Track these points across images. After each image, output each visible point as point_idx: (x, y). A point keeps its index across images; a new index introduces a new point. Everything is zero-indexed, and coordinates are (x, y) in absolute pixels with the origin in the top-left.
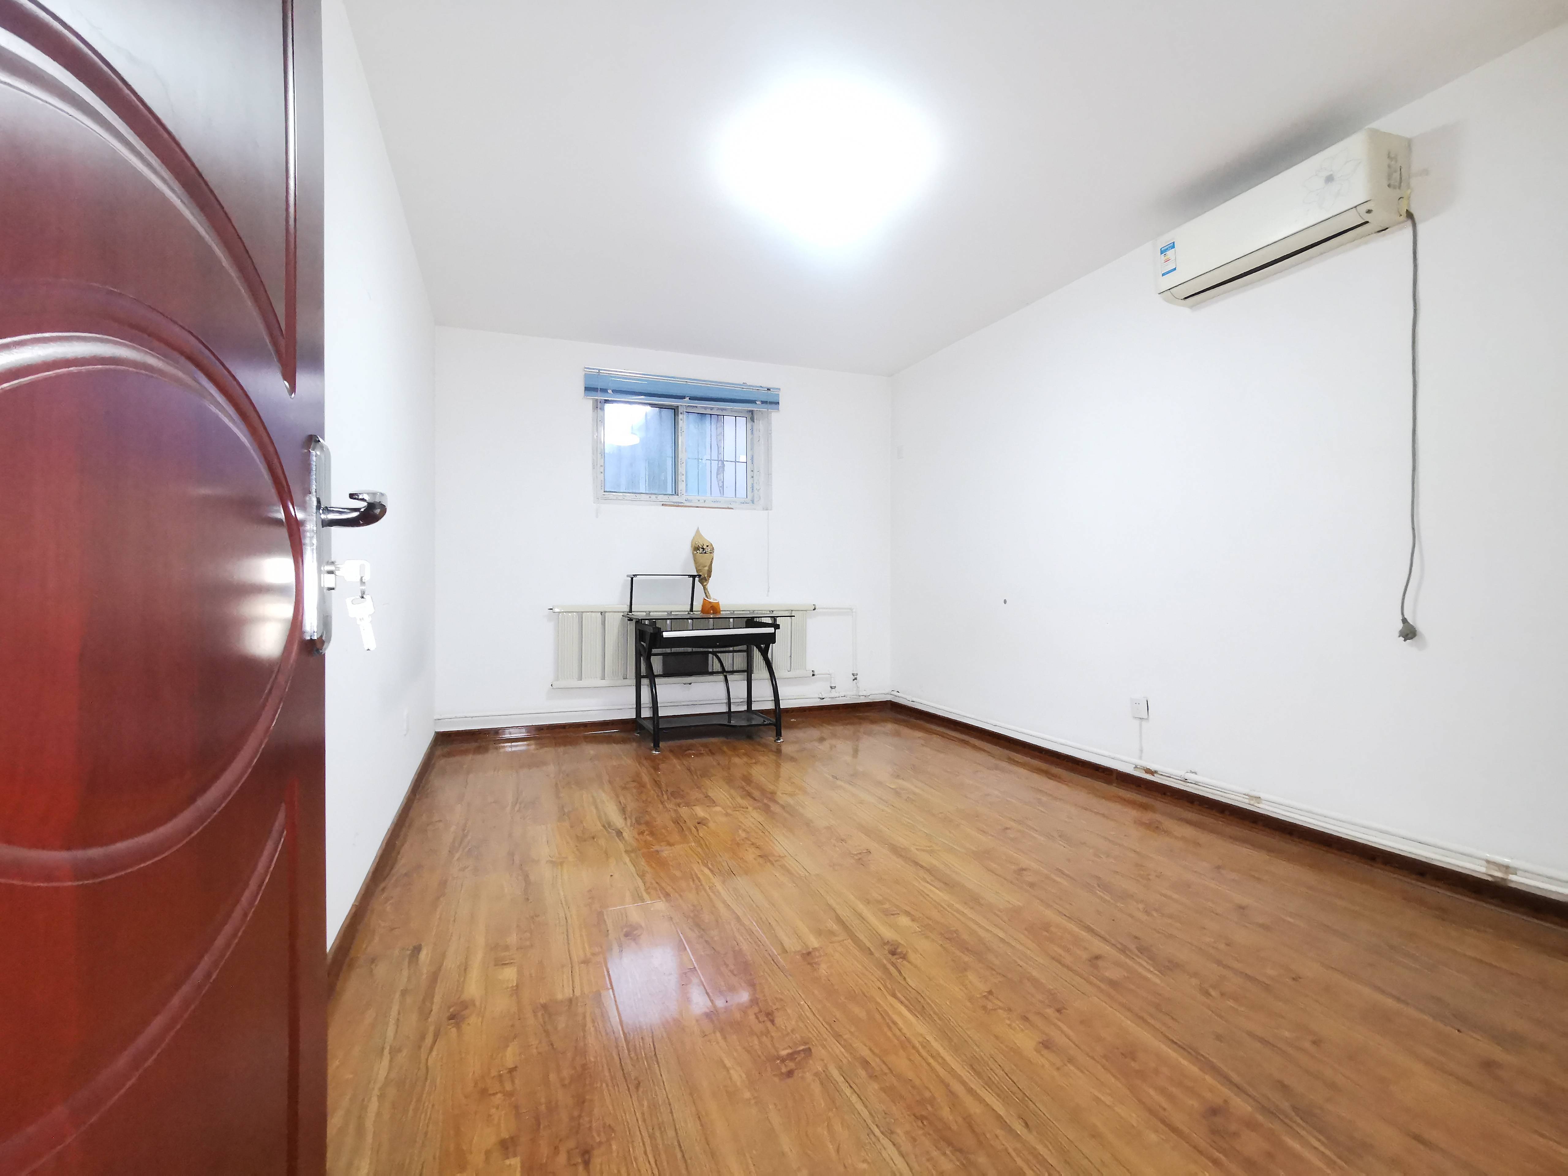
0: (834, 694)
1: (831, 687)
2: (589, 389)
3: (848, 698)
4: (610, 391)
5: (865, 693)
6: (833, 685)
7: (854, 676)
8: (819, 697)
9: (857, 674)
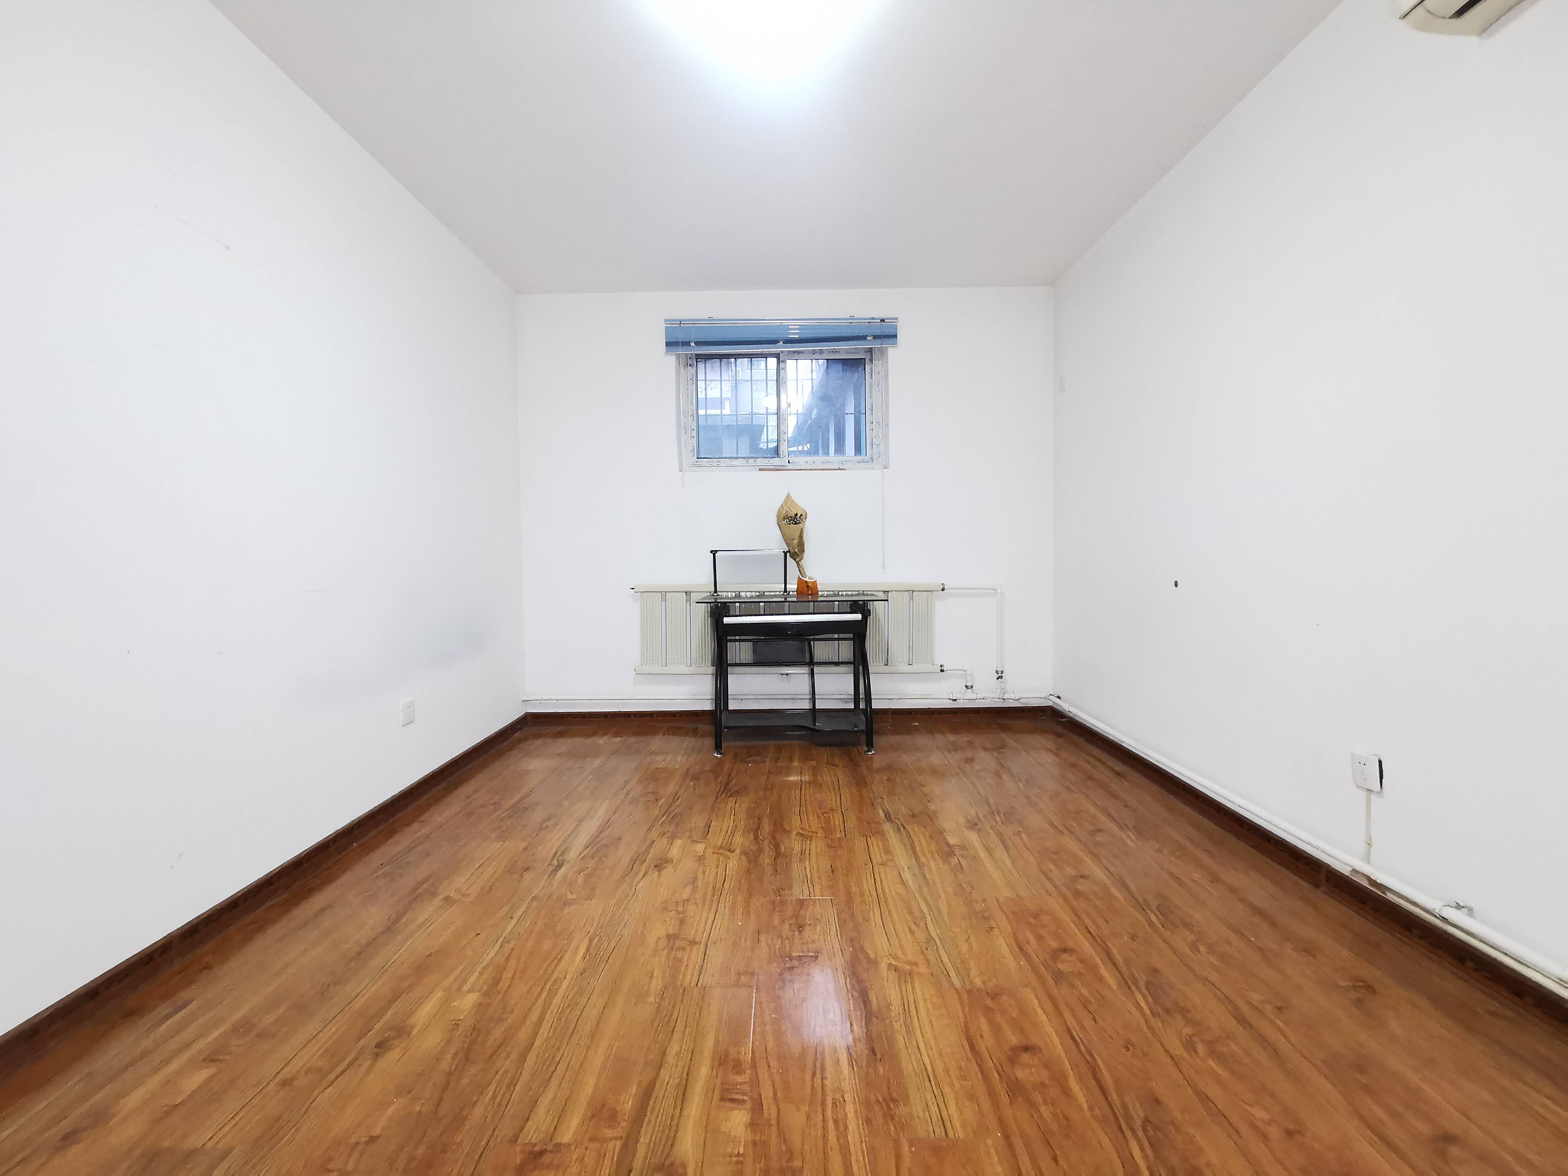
0: (970, 694)
1: (967, 687)
2: (671, 344)
3: (988, 701)
4: (693, 344)
5: (1012, 696)
6: (969, 684)
7: (998, 674)
8: (949, 697)
9: (1002, 672)
